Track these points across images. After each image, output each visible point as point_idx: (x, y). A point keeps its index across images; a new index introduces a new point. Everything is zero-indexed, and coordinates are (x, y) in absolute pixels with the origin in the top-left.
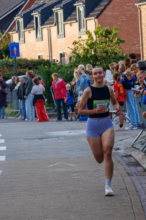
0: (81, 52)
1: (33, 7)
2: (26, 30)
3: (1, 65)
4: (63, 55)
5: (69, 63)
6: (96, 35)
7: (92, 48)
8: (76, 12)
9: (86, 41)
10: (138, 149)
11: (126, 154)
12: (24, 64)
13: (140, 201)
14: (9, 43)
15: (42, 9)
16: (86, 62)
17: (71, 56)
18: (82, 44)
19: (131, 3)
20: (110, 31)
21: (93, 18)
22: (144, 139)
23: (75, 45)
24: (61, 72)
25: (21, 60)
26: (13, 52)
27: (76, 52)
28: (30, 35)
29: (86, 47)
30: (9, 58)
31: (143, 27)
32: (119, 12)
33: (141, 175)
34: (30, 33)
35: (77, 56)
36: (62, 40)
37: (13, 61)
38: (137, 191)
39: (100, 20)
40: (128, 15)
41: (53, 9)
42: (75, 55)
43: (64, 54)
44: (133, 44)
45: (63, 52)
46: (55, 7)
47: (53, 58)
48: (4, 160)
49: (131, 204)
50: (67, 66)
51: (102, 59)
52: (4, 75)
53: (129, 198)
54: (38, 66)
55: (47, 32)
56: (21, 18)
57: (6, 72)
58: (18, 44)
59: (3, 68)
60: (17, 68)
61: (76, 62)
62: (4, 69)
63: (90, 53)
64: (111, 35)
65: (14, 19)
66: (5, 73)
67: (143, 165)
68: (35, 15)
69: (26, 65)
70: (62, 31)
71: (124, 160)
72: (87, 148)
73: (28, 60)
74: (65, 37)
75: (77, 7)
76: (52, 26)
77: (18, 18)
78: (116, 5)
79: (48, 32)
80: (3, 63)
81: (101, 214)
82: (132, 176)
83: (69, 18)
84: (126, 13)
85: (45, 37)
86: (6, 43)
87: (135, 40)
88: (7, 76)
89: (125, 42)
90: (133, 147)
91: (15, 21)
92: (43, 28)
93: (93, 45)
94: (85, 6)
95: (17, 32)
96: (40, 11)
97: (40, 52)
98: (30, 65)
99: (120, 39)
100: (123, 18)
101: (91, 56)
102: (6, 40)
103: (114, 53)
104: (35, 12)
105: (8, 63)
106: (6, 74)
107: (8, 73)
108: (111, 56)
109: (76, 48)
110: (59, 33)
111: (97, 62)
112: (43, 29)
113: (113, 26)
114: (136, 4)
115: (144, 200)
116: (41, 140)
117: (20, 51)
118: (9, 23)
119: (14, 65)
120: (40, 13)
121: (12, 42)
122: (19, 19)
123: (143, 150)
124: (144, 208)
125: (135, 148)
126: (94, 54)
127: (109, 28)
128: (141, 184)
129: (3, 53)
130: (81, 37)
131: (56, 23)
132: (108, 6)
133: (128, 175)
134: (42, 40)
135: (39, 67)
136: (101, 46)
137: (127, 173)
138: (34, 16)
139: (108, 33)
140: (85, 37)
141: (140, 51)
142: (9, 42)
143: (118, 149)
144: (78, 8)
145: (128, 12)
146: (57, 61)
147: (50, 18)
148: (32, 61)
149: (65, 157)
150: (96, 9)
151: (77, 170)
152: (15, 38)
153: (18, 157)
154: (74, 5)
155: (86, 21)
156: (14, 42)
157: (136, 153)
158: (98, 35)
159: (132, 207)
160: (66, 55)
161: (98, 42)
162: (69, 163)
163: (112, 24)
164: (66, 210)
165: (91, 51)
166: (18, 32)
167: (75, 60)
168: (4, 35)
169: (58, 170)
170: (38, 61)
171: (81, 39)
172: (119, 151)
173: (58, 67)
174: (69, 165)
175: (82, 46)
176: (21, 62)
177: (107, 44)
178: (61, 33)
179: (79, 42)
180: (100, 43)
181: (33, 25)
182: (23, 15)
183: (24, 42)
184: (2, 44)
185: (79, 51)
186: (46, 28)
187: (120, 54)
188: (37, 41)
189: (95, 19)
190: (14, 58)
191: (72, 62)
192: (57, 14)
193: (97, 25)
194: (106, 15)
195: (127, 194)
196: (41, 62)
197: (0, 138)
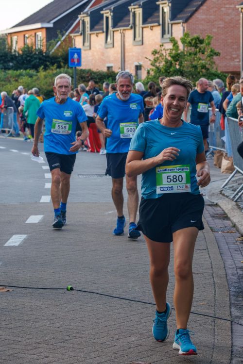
0: (162, 64)
1: (103, 3)
2: (92, 32)
4: (139, 68)
5: (145, 80)
6: (183, 43)
7: (177, 61)
8: (159, 12)
9: (169, 50)
10: (227, 197)
11: (211, 202)
12: (88, 77)
13: (225, 268)
15: (116, 6)
17: (149, 69)
18: (164, 54)
19: (231, 4)
20: (202, 39)
21: (181, 21)
22: (237, 184)
23: (155, 55)
25: (83, 71)
26: (73, 60)
27: (155, 64)
28: (98, 40)
29: (169, 58)
30: (68, 68)
32: (215, 15)
33: (228, 232)
34: (97, 36)
35: (156, 69)
36: (138, 49)
38: (221, 254)
39: (189, 25)
40: (226, 20)
41: (130, 8)
42: (154, 68)
44: (231, 59)
45: (139, 64)
46: (132, 4)
48: (48, 201)
49: (212, 272)
51: (189, 75)
53: (209, 263)
55: (120, 37)
56: (87, 16)
58: (80, 49)
61: (154, 77)
63: (174, 67)
64: (202, 45)
65: (77, 17)
67: (232, 219)
68: (106, 13)
69: (90, 77)
71: (207, 211)
73: (93, 72)
74: (143, 44)
75: (161, 6)
76: (127, 29)
77: (83, 17)
78: (212, 6)
79: (122, 37)
82: (217, 232)
83: (149, 20)
84: (224, 17)
86: (66, 48)
87: (234, 53)
89: (221, 55)
90: (221, 193)
91: (79, 22)
92: (115, 31)
93: (179, 56)
94: (171, 5)
95: (81, 34)
96: (112, 9)
97: (110, 62)
98: (95, 78)
99: (214, 50)
100: (220, 24)
101: (174, 71)
102: (66, 44)
103: (205, 68)
104: (105, 10)
108: (202, 72)
109: (156, 59)
110: (136, 39)
112: (115, 33)
114: (237, 7)
115: (230, 267)
116: (101, 177)
117: (83, 60)
118: (71, 22)
120: (112, 12)
121: (74, 47)
122: (85, 18)
123: (234, 197)
124: (228, 278)
125: (223, 195)
126: (179, 68)
127: (200, 35)
128: (227, 244)
129: (62, 60)
131: (133, 25)
132: (202, 8)
133: (212, 230)
134: (113, 47)
136: (189, 58)
137: (210, 228)
138: (105, 15)
139: (199, 41)
140: (169, 46)
141: (240, 68)
144: (163, 8)
145: (228, 17)
147: (126, 18)
148: (98, 74)
150: (186, 10)
152: (78, 42)
154: (158, 3)
155: (172, 24)
156: (76, 47)
157: (224, 202)
158: (186, 43)
159: (212, 275)
160: (142, 68)
163: (205, 30)
165: (176, 64)
166: (83, 34)
167: (154, 75)
168: (64, 37)
170: (106, 73)
171: (163, 48)
175: (164, 58)
177: (197, 57)
178: (138, 38)
179: (161, 52)
180: (188, 54)
181: (101, 27)
182: (91, 12)
183: (89, 48)
184: (61, 50)
185: (159, 63)
186: (119, 31)
187: (213, 71)
188: (107, 48)
189: (183, 23)
190: (74, 68)
191: (150, 77)
192: (134, 14)
193: (185, 31)
194: (198, 18)
195: (208, 256)
196: (110, 75)
197: (47, 171)
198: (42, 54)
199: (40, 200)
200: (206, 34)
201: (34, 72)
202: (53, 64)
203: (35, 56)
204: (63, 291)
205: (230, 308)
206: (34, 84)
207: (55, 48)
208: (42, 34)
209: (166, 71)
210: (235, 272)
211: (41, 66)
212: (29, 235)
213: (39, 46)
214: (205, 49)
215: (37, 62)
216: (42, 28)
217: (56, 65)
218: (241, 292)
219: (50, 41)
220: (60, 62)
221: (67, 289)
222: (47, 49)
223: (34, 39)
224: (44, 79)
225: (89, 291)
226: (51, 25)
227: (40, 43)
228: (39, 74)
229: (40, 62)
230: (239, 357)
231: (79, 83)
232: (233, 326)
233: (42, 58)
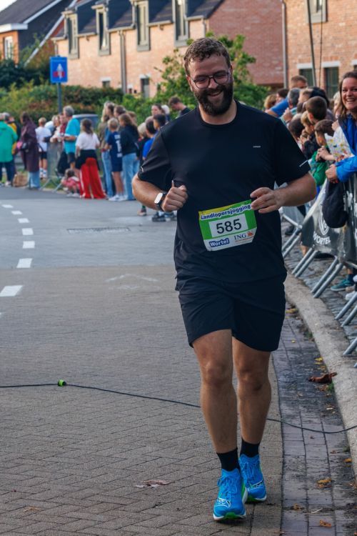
0: (177, 77)
2: (81, 35)
3: (36, 96)
4: (146, 82)
8: (171, 6)
12: (77, 96)
14: (52, 57)
16: (186, 94)
17: (160, 83)
18: (180, 63)
20: (231, 40)
21: (202, 17)
23: (167, 64)
24: (140, 112)
25: (70, 88)
26: (56, 73)
27: (168, 76)
28: (89, 46)
30: (49, 84)
31: (290, 35)
32: (248, 8)
34: (88, 40)
35: (170, 83)
36: (145, 55)
37: (57, 90)
39: (213, 22)
40: (263, 14)
42: (166, 81)
44: (270, 67)
45: (146, 77)
47: (129, 86)
48: (29, 266)
50: (151, 100)
54: (100, 100)
55: (119, 41)
56: (73, 13)
57: (44, 109)
58: (65, 59)
59: (38, 101)
61: (167, 94)
62: (40, 104)
64: (230, 49)
65: (61, 15)
66: (43, 111)
68: (99, 8)
69: (79, 97)
73: (83, 89)
74: (150, 49)
76: (129, 30)
77: (69, 14)
79: (121, 40)
80: (39, 93)
83: (158, 16)
84: (260, 10)
86: (46, 56)
87: (275, 58)
89: (257, 61)
91: (62, 23)
92: (113, 32)
95: (66, 38)
96: (107, 3)
97: (107, 75)
98: (87, 98)
99: (247, 55)
100: (255, 20)
102: (46, 53)
104: (99, 4)
105: (48, 93)
107: (48, 110)
109: (169, 70)
110: (141, 43)
112: (112, 35)
116: (96, 232)
117: (70, 73)
118: (53, 21)
119: (59, 96)
120: (108, 7)
121: (56, 55)
122: (70, 16)
124: (275, 364)
127: (228, 35)
129: (41, 74)
131: (136, 25)
134: (110, 53)
138: (98, 12)
139: (227, 43)
141: (283, 78)
142: (50, 55)
145: (265, 10)
146: (135, 92)
147: (127, 15)
148: (90, 91)
149: (139, 264)
150: (208, 2)
151: (159, 288)
152: (62, 49)
153: (53, 262)
155: (189, 22)
156: (60, 56)
160: (150, 81)
162: (145, 276)
163: (234, 28)
166: (68, 38)
168: (43, 43)
169: (125, 287)
170: (101, 89)
171: (177, 54)
173: (135, 102)
174: (146, 278)
175: (180, 67)
176: (71, 91)
178: (144, 42)
179: (175, 59)
181: (93, 27)
182: (78, 8)
183: (77, 56)
184: (39, 60)
185: (173, 75)
186: (118, 32)
187: (247, 83)
188: (102, 56)
189: (204, 19)
190: (57, 84)
191: (161, 93)
192: (138, 9)
193: (208, 30)
194: (224, 12)
196: (107, 93)
197: (26, 226)
198: (14, 67)
199: (17, 265)
200: (236, 34)
201: (3, 90)
202: (28, 80)
203: (5, 70)
204: (52, 387)
205: (280, 404)
206: (3, 107)
207: (31, 57)
208: (13, 39)
209: (183, 85)
210: (285, 356)
211: (12, 83)
212: (3, 313)
213: (9, 56)
214: (234, 54)
215: (7, 77)
216: (12, 31)
217: (32, 81)
218: (293, 383)
219: (24, 50)
220: (38, 76)
221: (59, 385)
222: (21, 59)
223: (1, 46)
224: (18, 101)
225: (87, 386)
226: (24, 27)
227: (11, 51)
228: (10, 94)
229: (12, 77)
230: (294, 470)
231: (65, 105)
232: (285, 428)
233: (16, 72)
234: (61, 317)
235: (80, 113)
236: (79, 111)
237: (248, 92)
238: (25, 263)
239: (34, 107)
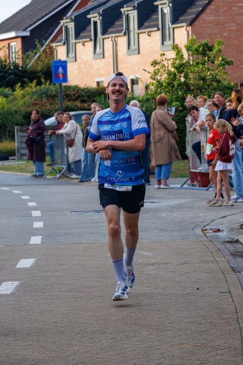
0: (164, 77)
1: (90, 5)
2: (78, 41)
3: (38, 95)
4: (135, 82)
5: (144, 95)
6: (188, 52)
7: (181, 72)
8: (158, 15)
9: (172, 60)
11: (231, 239)
12: (74, 95)
14: (52, 61)
15: (105, 8)
17: (148, 83)
18: (166, 65)
20: (211, 45)
21: (185, 24)
23: (155, 66)
25: (68, 88)
26: (57, 75)
27: (156, 77)
28: (85, 50)
29: (173, 70)
30: (50, 85)
32: (225, 16)
34: (84, 45)
35: (157, 83)
36: (134, 58)
37: (57, 89)
39: (195, 28)
40: (239, 22)
41: (122, 10)
42: (155, 82)
43: (138, 80)
45: (135, 78)
46: (125, 6)
48: (40, 243)
49: (237, 316)
50: (141, 98)
51: (196, 89)
52: (42, 111)
53: (233, 307)
54: (96, 98)
55: (111, 46)
56: (71, 22)
57: (46, 107)
58: (65, 62)
59: (40, 100)
60: (63, 100)
62: (42, 102)
63: (178, 80)
64: (211, 53)
65: (60, 23)
66: (44, 108)
68: (93, 17)
69: (76, 95)
70: (134, 45)
71: (227, 248)
72: (170, 228)
73: (80, 88)
74: (139, 53)
75: (160, 7)
76: (120, 36)
77: (67, 23)
78: (221, 5)
79: (113, 45)
80: (41, 92)
81: (189, 330)
82: (240, 272)
83: (146, 24)
84: (237, 17)
85: (109, 52)
86: (47, 60)
88: (46, 112)
89: (234, 63)
90: (241, 228)
91: (62, 27)
92: (106, 38)
93: (184, 66)
94: (172, 6)
95: (64, 44)
96: (101, 12)
97: (100, 76)
98: (83, 96)
99: (226, 58)
100: (232, 27)
101: (179, 85)
102: (46, 57)
103: (215, 80)
104: (93, 13)
105: (49, 93)
106: (46, 109)
107: (48, 107)
108: (212, 85)
109: (157, 71)
110: (131, 48)
111: (189, 94)
112: (105, 40)
113: (216, 38)
116: (98, 214)
117: (69, 74)
118: (51, 29)
119: (59, 96)
120: (101, 16)
121: (55, 60)
122: (68, 23)
126: (184, 81)
127: (209, 40)
129: (42, 76)
130: (164, 55)
131: (126, 31)
132: (209, 7)
133: (233, 270)
134: (104, 57)
135: (97, 100)
136: (196, 69)
137: (231, 267)
138: (92, 20)
139: (208, 48)
140: (172, 54)
142: (51, 59)
143: (219, 230)
144: (162, 9)
147: (117, 23)
148: (86, 90)
150: (189, 11)
151: (153, 261)
152: (61, 53)
153: (61, 239)
154: (156, 3)
155: (173, 29)
156: (60, 60)
158: (192, 51)
159: (238, 320)
160: (140, 81)
161: (191, 63)
163: (213, 34)
164: (134, 322)
165: (180, 76)
166: (66, 43)
167: (155, 91)
168: (43, 48)
170: (97, 89)
171: (164, 58)
172: (220, 234)
175: (166, 69)
176: (69, 90)
177: (206, 66)
178: (134, 47)
179: (162, 62)
180: (195, 64)
181: (89, 34)
182: (75, 17)
183: (74, 59)
184: (40, 63)
185: (161, 76)
186: (111, 38)
187: (226, 83)
188: (96, 59)
189: (187, 26)
190: (58, 85)
191: (150, 92)
192: (128, 17)
193: (190, 37)
194: (205, 20)
195: (230, 300)
196: (101, 92)
197: (34, 208)
198: (18, 69)
199: (29, 242)
201: (9, 90)
202: (31, 81)
203: (10, 71)
207: (33, 60)
208: (17, 45)
209: (169, 84)
211: (18, 84)
212: (21, 281)
213: (14, 60)
214: (214, 57)
215: (12, 78)
216: (16, 37)
217: (35, 81)
219: (27, 53)
220: (40, 77)
222: (24, 62)
223: (7, 50)
224: (22, 99)
226: (27, 33)
227: (15, 55)
228: (15, 93)
229: (16, 77)
233: (21, 74)
234: (71, 284)
235: (77, 110)
236: (76, 108)
237: (226, 91)
238: (36, 240)
239: (37, 104)
